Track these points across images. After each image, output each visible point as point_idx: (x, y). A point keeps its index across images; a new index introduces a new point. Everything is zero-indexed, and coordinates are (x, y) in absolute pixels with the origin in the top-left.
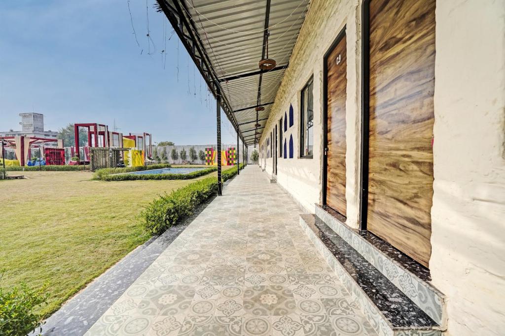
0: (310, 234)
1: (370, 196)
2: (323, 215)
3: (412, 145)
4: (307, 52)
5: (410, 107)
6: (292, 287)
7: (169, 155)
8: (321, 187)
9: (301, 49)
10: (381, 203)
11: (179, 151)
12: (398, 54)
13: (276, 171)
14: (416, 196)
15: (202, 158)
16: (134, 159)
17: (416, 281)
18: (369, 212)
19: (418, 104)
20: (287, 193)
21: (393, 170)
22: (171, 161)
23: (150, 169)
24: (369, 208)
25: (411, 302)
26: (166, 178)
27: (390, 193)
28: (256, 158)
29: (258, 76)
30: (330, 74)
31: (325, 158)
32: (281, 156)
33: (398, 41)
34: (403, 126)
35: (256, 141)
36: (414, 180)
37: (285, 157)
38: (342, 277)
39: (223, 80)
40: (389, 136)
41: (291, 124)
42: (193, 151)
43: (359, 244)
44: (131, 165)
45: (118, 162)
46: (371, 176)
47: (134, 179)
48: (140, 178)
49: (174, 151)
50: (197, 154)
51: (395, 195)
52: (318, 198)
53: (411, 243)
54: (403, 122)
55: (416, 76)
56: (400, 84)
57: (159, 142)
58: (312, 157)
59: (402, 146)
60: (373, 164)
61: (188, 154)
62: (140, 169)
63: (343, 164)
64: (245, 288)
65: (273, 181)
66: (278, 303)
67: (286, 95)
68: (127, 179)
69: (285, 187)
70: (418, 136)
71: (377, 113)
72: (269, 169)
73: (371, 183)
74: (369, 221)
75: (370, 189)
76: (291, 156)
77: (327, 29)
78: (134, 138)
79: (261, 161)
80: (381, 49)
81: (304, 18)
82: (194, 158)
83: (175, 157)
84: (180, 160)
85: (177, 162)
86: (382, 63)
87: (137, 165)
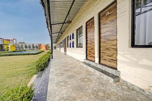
1: (101, 56)
2: (87, 62)
3: (111, 45)
5: (111, 37)
7: (24, 47)
10: (104, 56)
11: (28, 45)
12: (107, 26)
14: (113, 55)
15: (37, 48)
16: (11, 48)
17: (114, 71)
18: (101, 60)
19: (112, 37)
20: (72, 57)
21: (107, 50)
22: (25, 49)
23: (18, 51)
24: (101, 58)
25: (114, 75)
26: (27, 54)
27: (106, 55)
30: (88, 27)
31: (87, 48)
32: (68, 47)
33: (107, 24)
34: (109, 41)
35: (56, 42)
36: (112, 52)
37: (70, 47)
39: (53, 24)
40: (106, 43)
41: (73, 38)
42: (33, 45)
43: (99, 66)
44: (10, 50)
45: (2, 49)
46: (101, 51)
47: (13, 55)
48: (16, 55)
49: (26, 45)
50: (35, 46)
51: (108, 55)
53: (112, 64)
54: (109, 40)
55: (112, 32)
56: (108, 33)
57: (19, 42)
58: (82, 47)
59: (109, 45)
60: (101, 49)
61: (31, 46)
62: (14, 52)
63: (93, 49)
65: (65, 54)
67: (71, 30)
68: (10, 55)
70: (113, 43)
71: (102, 38)
73: (101, 53)
74: (101, 61)
75: (101, 54)
76: (73, 47)
77: (87, 16)
78: (9, 40)
80: (103, 24)
82: (34, 48)
83: (26, 47)
84: (28, 48)
85: (27, 49)
86: (103, 28)
87: (12, 50)
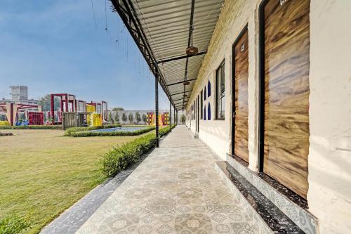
0: (222, 175)
1: (266, 148)
2: (232, 162)
3: (295, 110)
4: (221, 42)
5: (293, 83)
6: (210, 215)
7: (120, 118)
8: (230, 141)
9: (216, 40)
10: (273, 153)
11: (127, 115)
12: (284, 44)
13: (198, 129)
14: (298, 147)
15: (145, 120)
16: (94, 121)
17: (298, 209)
18: (265, 160)
19: (298, 81)
20: (206, 146)
21: (281, 128)
22: (121, 122)
23: (107, 128)
24: (265, 156)
25: (294, 224)
26: (118, 135)
27: (279, 145)
28: (183, 120)
29: (185, 59)
30: (236, 58)
31: (234, 119)
32: (202, 118)
33: (284, 35)
34: (288, 96)
35: (184, 107)
36: (296, 135)
37: (205, 119)
38: (245, 207)
39: (160, 62)
40: (279, 103)
41: (209, 95)
42: (138, 115)
43: (257, 182)
44: (92, 125)
45: (82, 122)
46: (266, 133)
47: (95, 135)
48: (99, 135)
49: (124, 115)
50: (141, 117)
51: (283, 146)
52: (228, 149)
53: (294, 182)
54: (288, 93)
55: (296, 61)
56: (285, 66)
57: (113, 108)
58: (224, 119)
59: (287, 111)
60: (267, 124)
61: (134, 117)
62: (99, 128)
63: (246, 124)
64: (176, 216)
65: (196, 137)
66: (200, 227)
67: (205, 73)
68: (90, 135)
69: (205, 141)
70: (299, 103)
71: (270, 87)
72: (193, 128)
73: (266, 138)
74: (265, 165)
75: (265, 143)
76: (209, 119)
77: (234, 25)
78: (95, 105)
79: (187, 123)
80: (272, 41)
81: (218, 17)
82: (139, 120)
83: (124, 119)
84: (128, 122)
85: (126, 123)
86: (274, 51)
87: (97, 125)
